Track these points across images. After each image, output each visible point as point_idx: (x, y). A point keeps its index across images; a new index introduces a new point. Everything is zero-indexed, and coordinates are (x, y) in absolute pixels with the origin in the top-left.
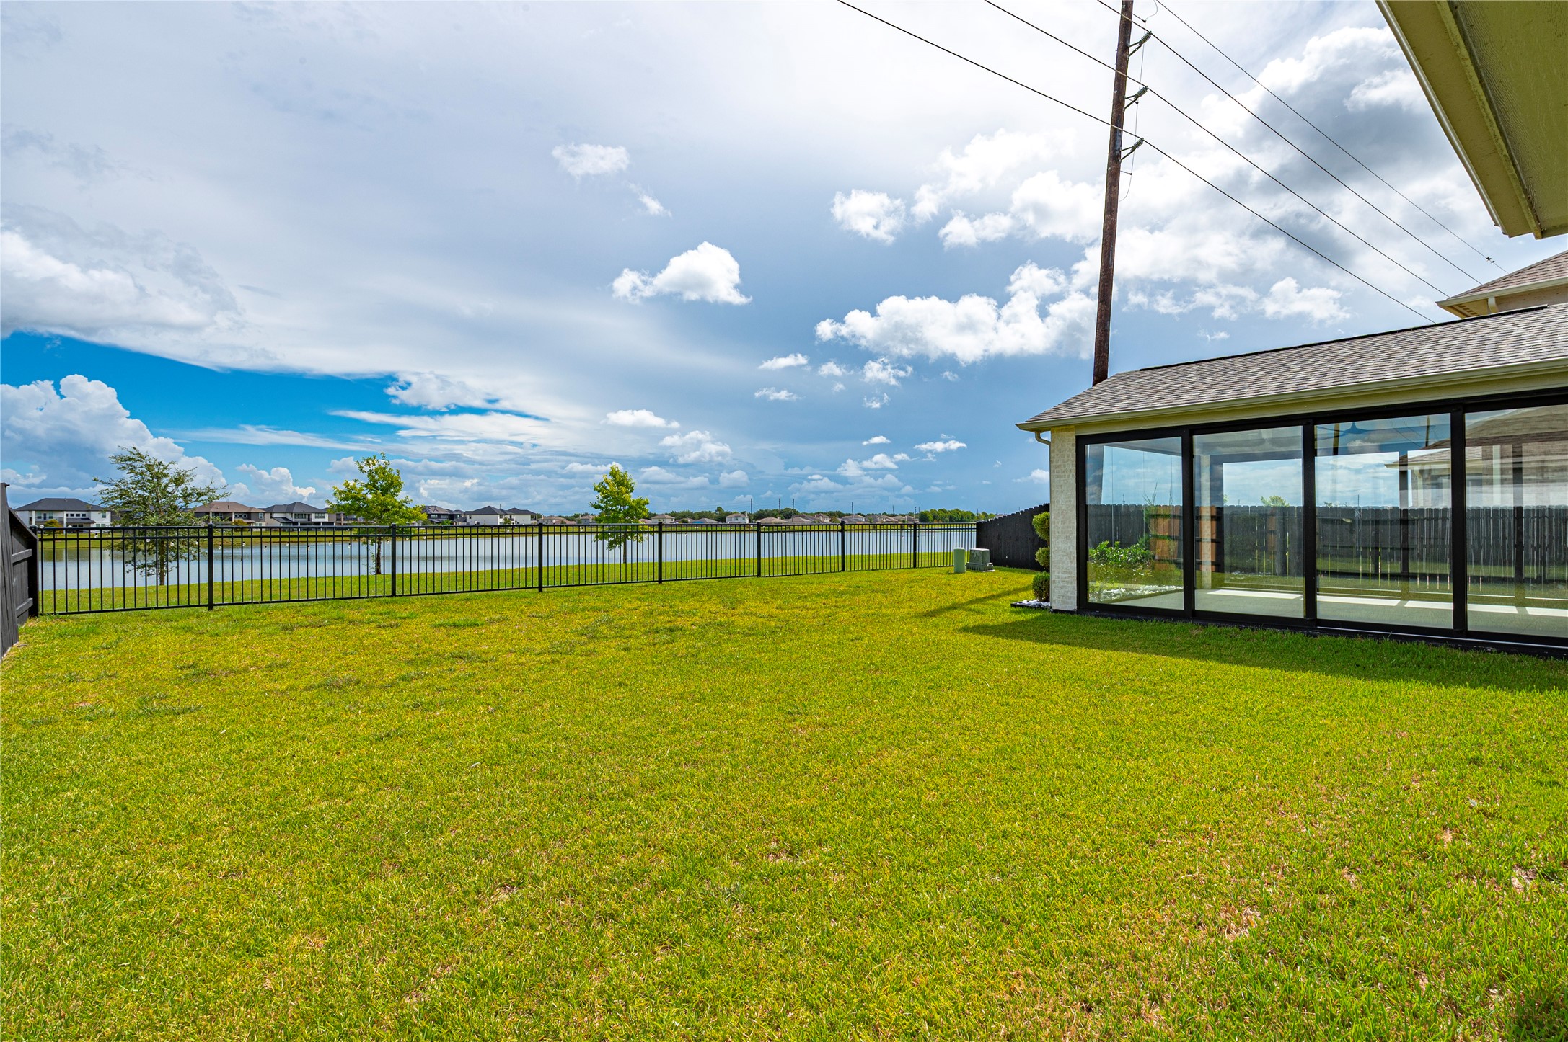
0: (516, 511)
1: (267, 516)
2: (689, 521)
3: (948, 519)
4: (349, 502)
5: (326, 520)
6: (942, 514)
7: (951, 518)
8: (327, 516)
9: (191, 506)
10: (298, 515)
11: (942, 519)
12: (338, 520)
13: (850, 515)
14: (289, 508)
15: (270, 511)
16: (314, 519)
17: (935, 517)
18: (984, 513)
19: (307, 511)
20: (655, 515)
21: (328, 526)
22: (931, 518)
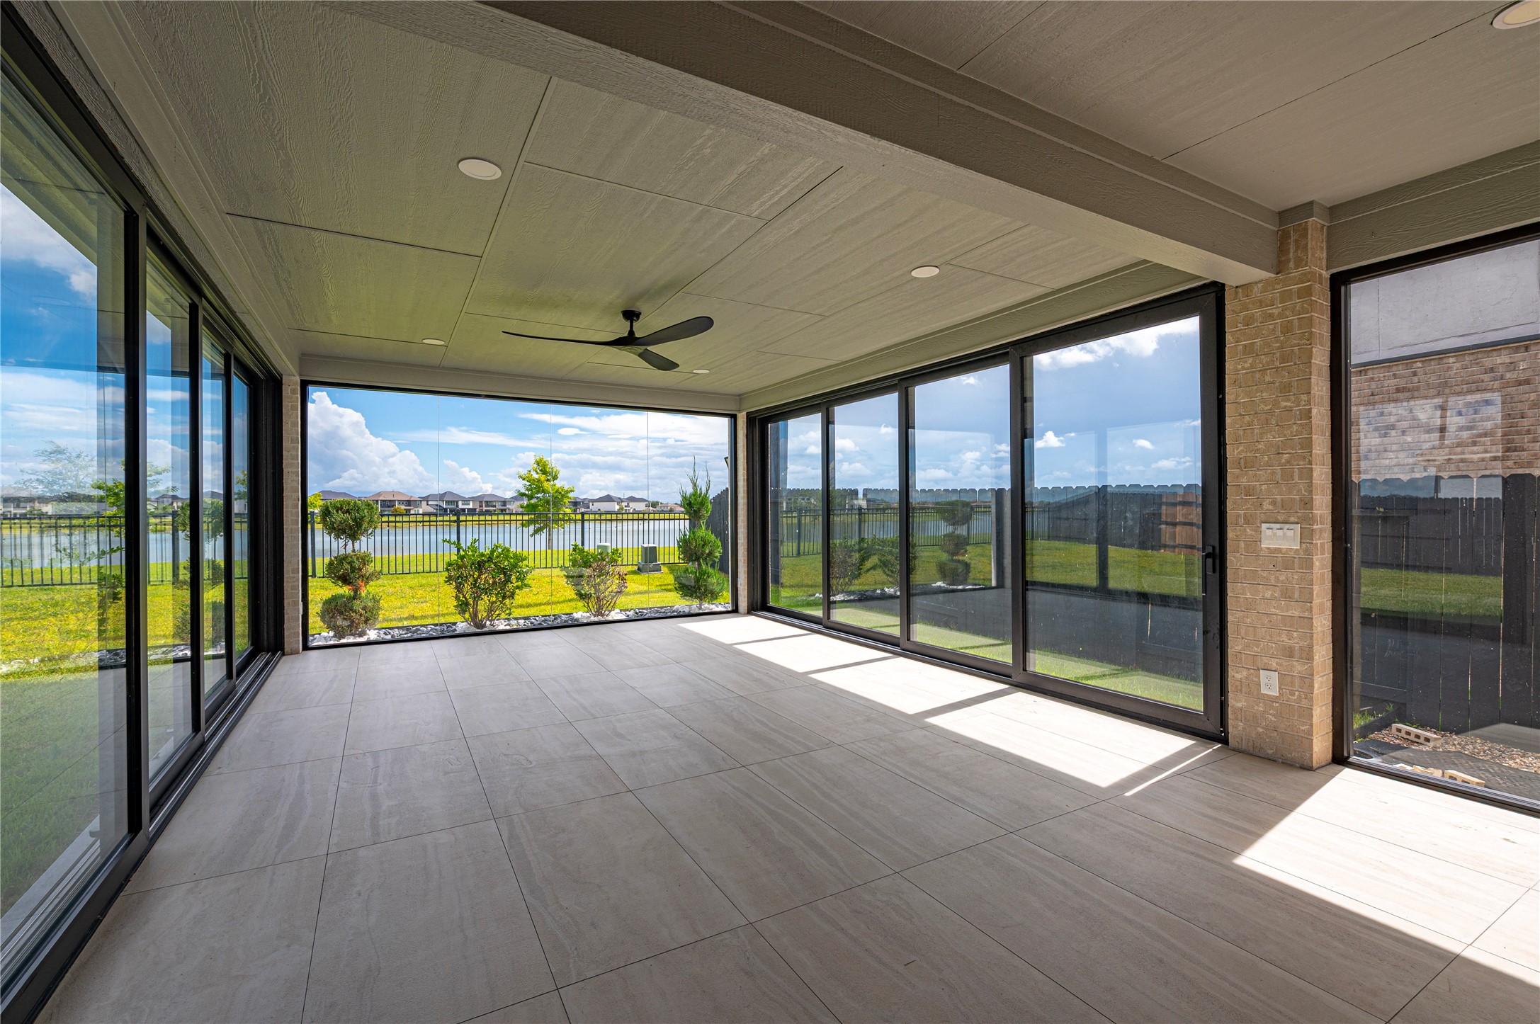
0: (632, 499)
1: (424, 503)
5: (471, 506)
8: (471, 503)
10: (448, 502)
12: (480, 506)
14: (442, 497)
15: (427, 499)
16: (461, 506)
19: (455, 499)
21: (472, 512)
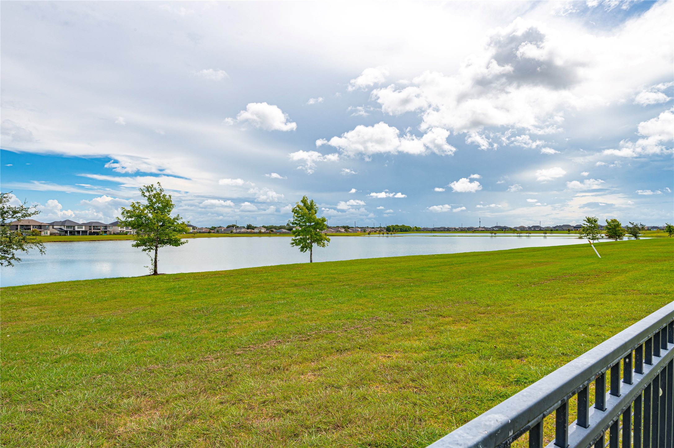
1: (51, 227)
2: (274, 230)
3: (400, 230)
4: (133, 219)
5: (84, 229)
6: (396, 228)
7: (401, 229)
8: (84, 227)
9: (7, 221)
10: (68, 227)
11: (397, 230)
12: (90, 229)
13: (353, 228)
14: (63, 223)
15: (52, 224)
16: (77, 229)
17: (394, 229)
18: (415, 227)
19: (72, 225)
20: (256, 227)
21: (84, 233)
22: (392, 229)
